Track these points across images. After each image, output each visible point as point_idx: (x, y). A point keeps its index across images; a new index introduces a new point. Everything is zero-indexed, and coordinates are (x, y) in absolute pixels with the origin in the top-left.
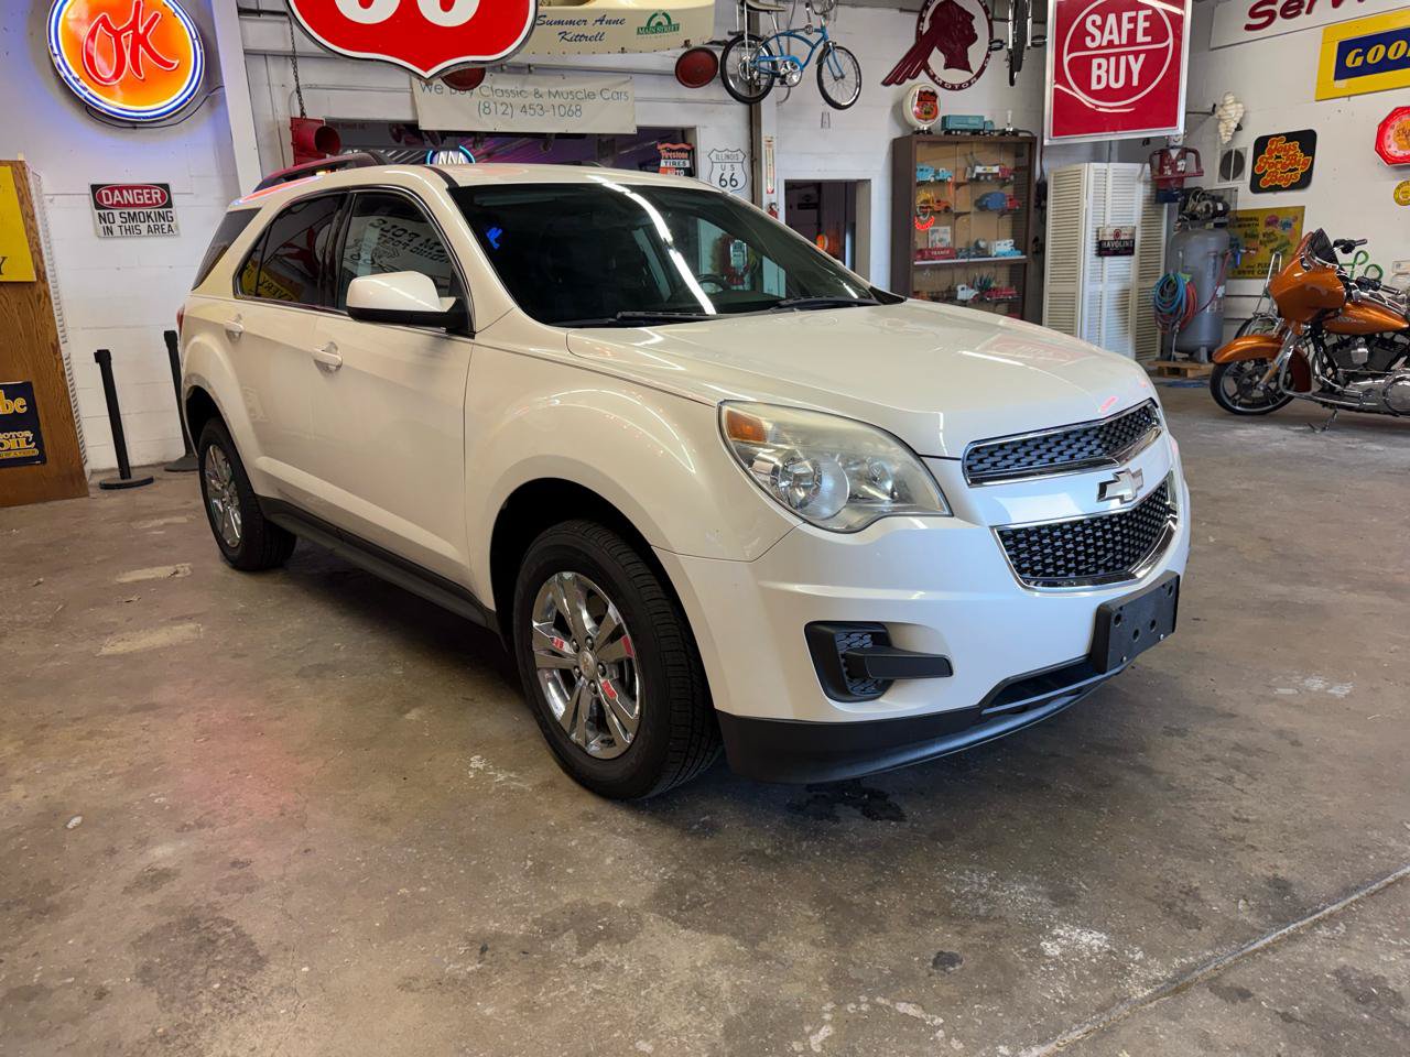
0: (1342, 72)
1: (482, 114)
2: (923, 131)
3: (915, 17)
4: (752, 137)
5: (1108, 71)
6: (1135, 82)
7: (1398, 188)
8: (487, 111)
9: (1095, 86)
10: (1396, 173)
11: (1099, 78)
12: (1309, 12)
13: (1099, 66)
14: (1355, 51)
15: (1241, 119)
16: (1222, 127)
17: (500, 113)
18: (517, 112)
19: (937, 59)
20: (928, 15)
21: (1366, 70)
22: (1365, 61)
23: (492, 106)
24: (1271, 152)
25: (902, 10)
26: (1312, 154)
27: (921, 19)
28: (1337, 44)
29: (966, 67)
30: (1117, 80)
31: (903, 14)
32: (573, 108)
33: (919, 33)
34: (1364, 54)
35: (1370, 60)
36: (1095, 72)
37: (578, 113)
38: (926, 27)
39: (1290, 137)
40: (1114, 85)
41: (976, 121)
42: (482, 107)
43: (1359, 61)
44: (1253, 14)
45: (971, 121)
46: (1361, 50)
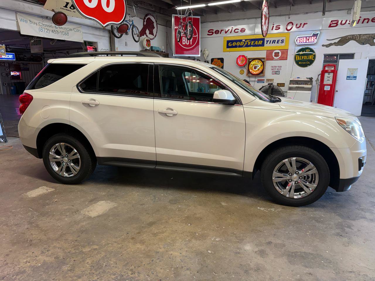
0: (228, 47)
1: (40, 31)
2: (148, 49)
3: (143, 20)
4: (111, 46)
5: (186, 40)
6: (191, 44)
7: (240, 71)
8: (41, 30)
9: (183, 44)
10: (240, 68)
11: (184, 42)
12: (220, 33)
13: (184, 39)
14: (230, 43)
15: (208, 54)
16: (205, 55)
17: (45, 32)
18: (51, 32)
19: (147, 32)
20: (145, 20)
21: (232, 47)
22: (232, 45)
23: (43, 29)
24: (214, 62)
25: (140, 18)
26: (223, 63)
27: (144, 21)
28: (226, 41)
29: (153, 35)
30: (187, 43)
31: (141, 19)
32: (66, 33)
33: (144, 24)
34: (232, 43)
35: (233, 45)
36: (183, 40)
37: (68, 35)
38: (145, 23)
39: (219, 59)
40: (187, 44)
41: (158, 48)
42: (40, 29)
43: (231, 45)
44: (209, 32)
45: (157, 48)
46: (231, 43)
